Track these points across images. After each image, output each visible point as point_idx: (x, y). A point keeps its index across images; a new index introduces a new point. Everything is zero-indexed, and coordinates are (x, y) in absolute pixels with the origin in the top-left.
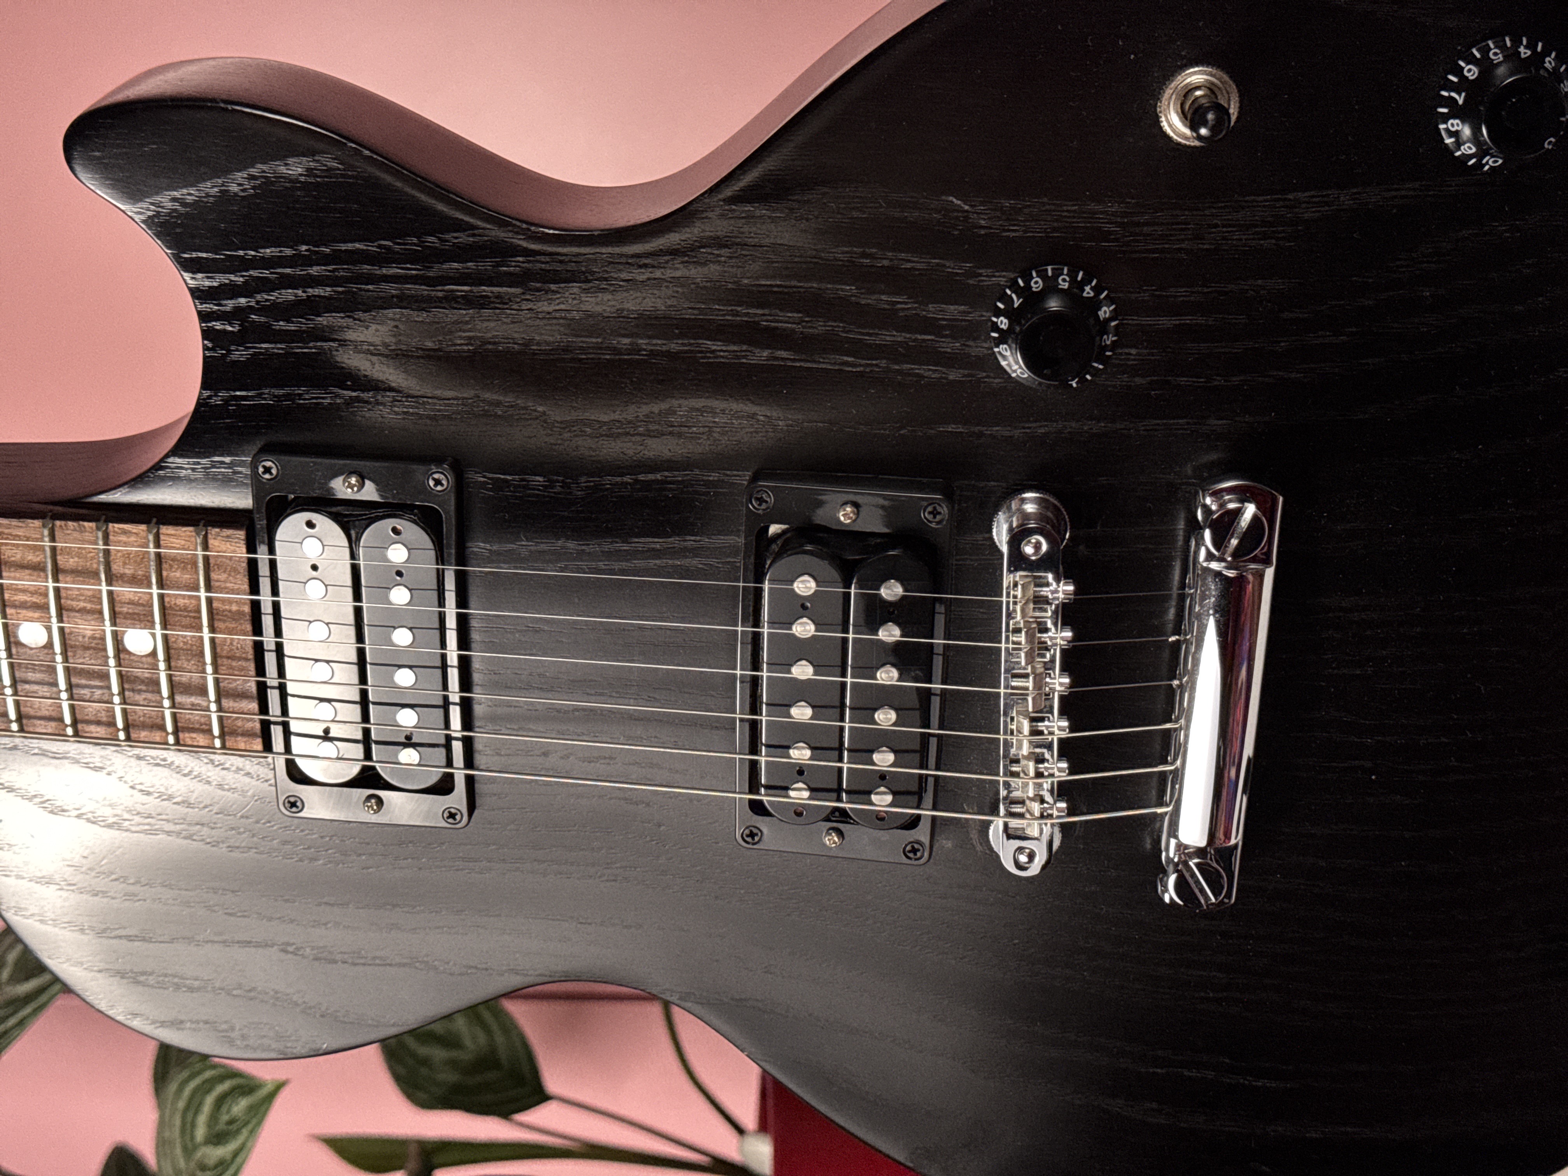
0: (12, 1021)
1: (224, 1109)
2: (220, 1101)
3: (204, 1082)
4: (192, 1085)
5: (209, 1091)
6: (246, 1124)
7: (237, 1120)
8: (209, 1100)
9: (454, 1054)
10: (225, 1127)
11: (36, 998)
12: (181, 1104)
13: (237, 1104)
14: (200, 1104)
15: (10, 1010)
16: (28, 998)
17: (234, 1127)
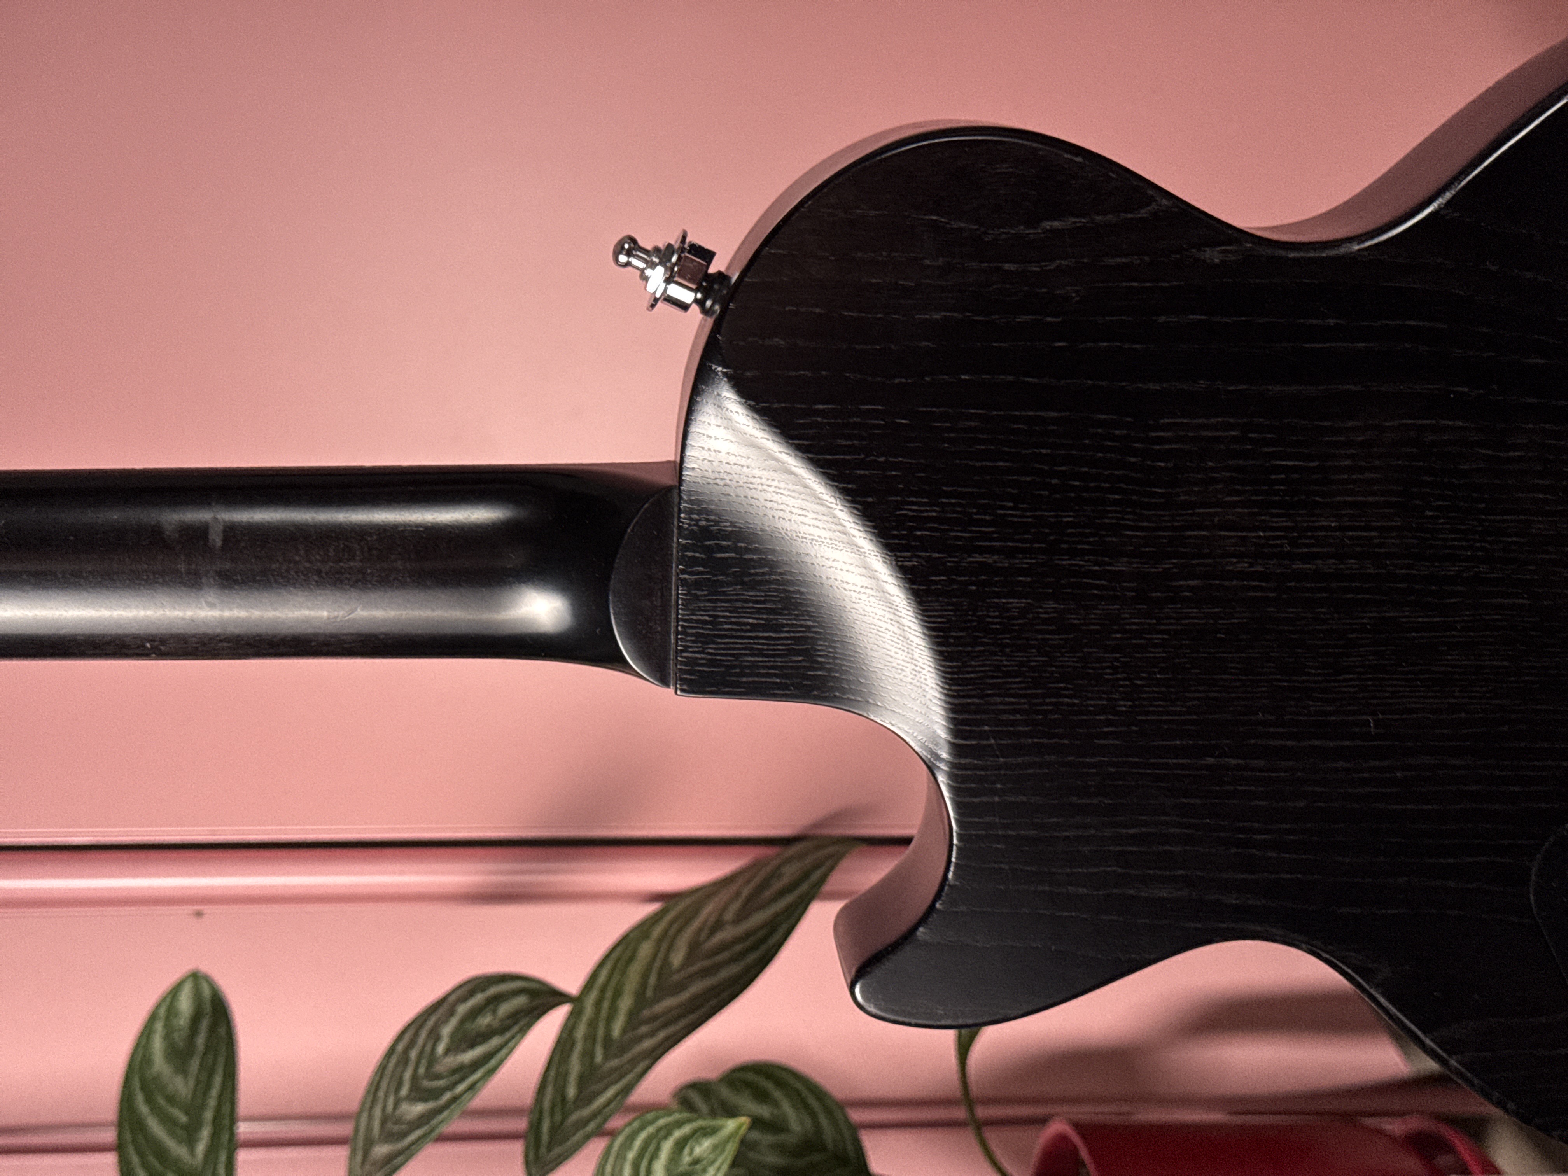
0: (460, 1088)
1: (686, 1151)
2: (681, 1145)
3: (659, 1130)
4: (643, 1135)
5: (666, 1137)
6: (712, 1163)
7: (703, 1160)
8: (667, 1147)
9: (782, 1138)
10: (687, 1167)
11: (486, 1063)
12: (631, 1155)
13: (700, 1145)
14: (658, 1149)
15: (457, 1077)
16: (476, 1065)
17: (699, 1167)
